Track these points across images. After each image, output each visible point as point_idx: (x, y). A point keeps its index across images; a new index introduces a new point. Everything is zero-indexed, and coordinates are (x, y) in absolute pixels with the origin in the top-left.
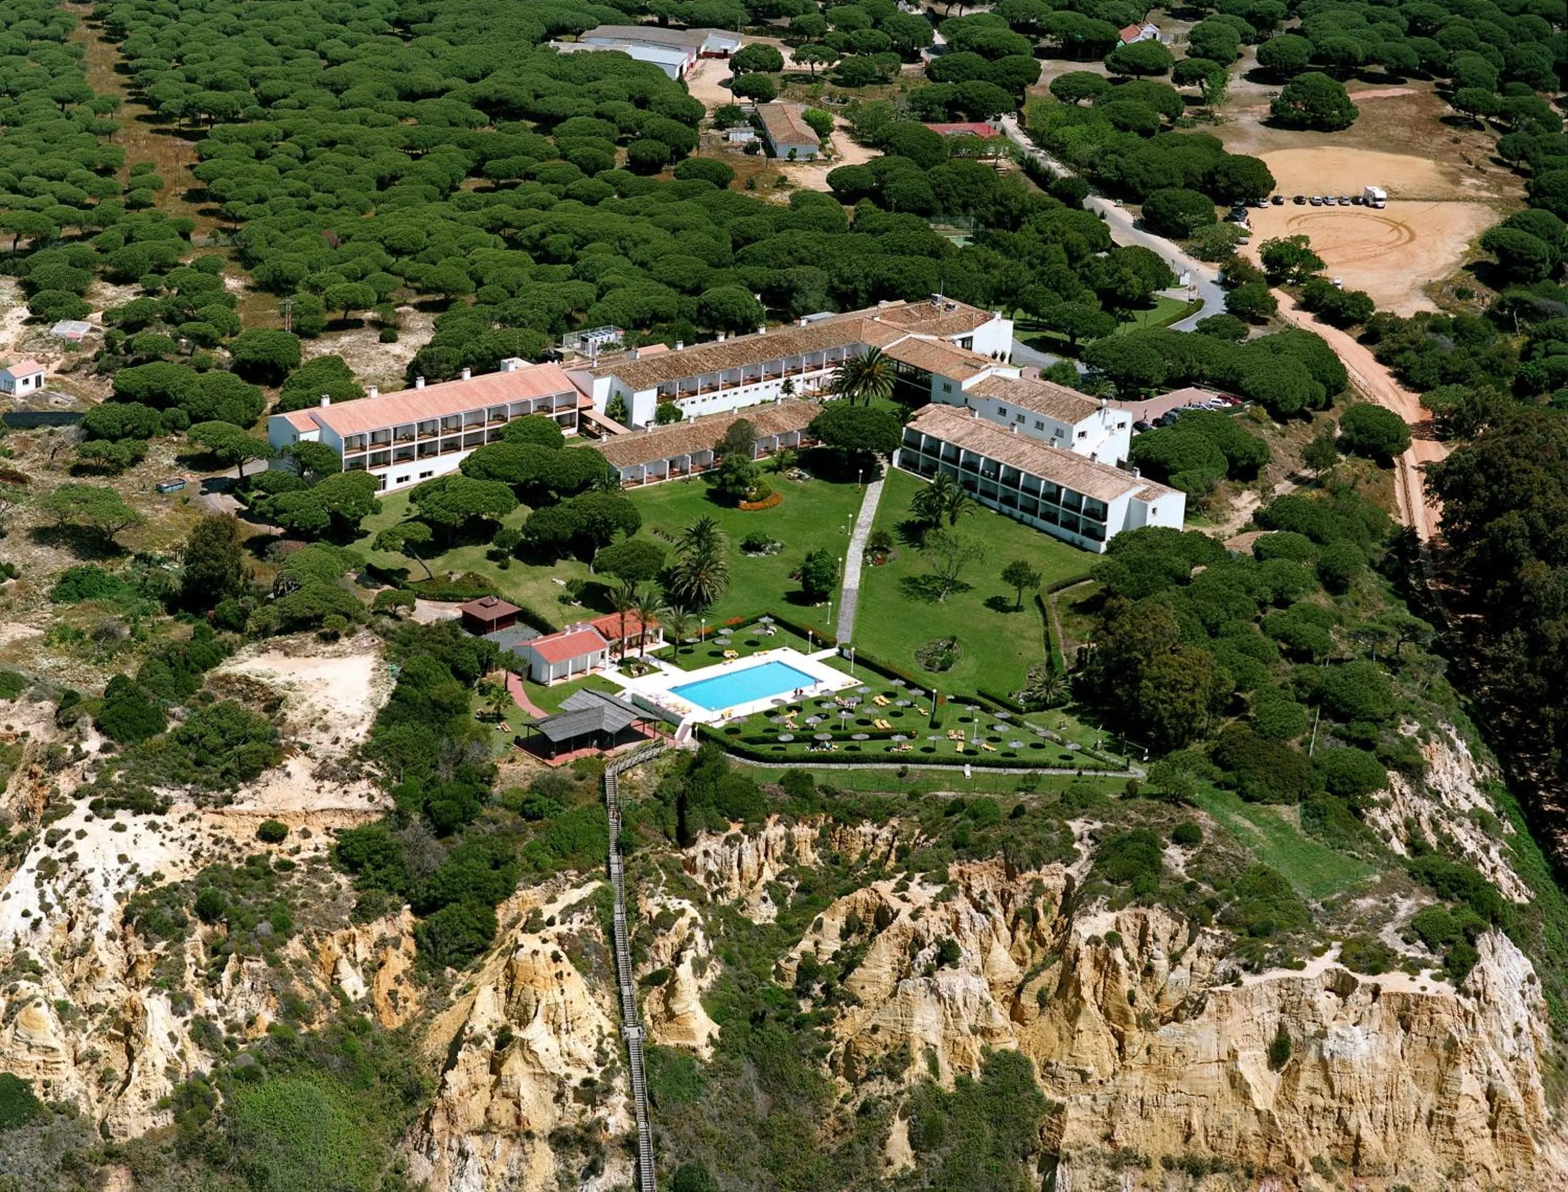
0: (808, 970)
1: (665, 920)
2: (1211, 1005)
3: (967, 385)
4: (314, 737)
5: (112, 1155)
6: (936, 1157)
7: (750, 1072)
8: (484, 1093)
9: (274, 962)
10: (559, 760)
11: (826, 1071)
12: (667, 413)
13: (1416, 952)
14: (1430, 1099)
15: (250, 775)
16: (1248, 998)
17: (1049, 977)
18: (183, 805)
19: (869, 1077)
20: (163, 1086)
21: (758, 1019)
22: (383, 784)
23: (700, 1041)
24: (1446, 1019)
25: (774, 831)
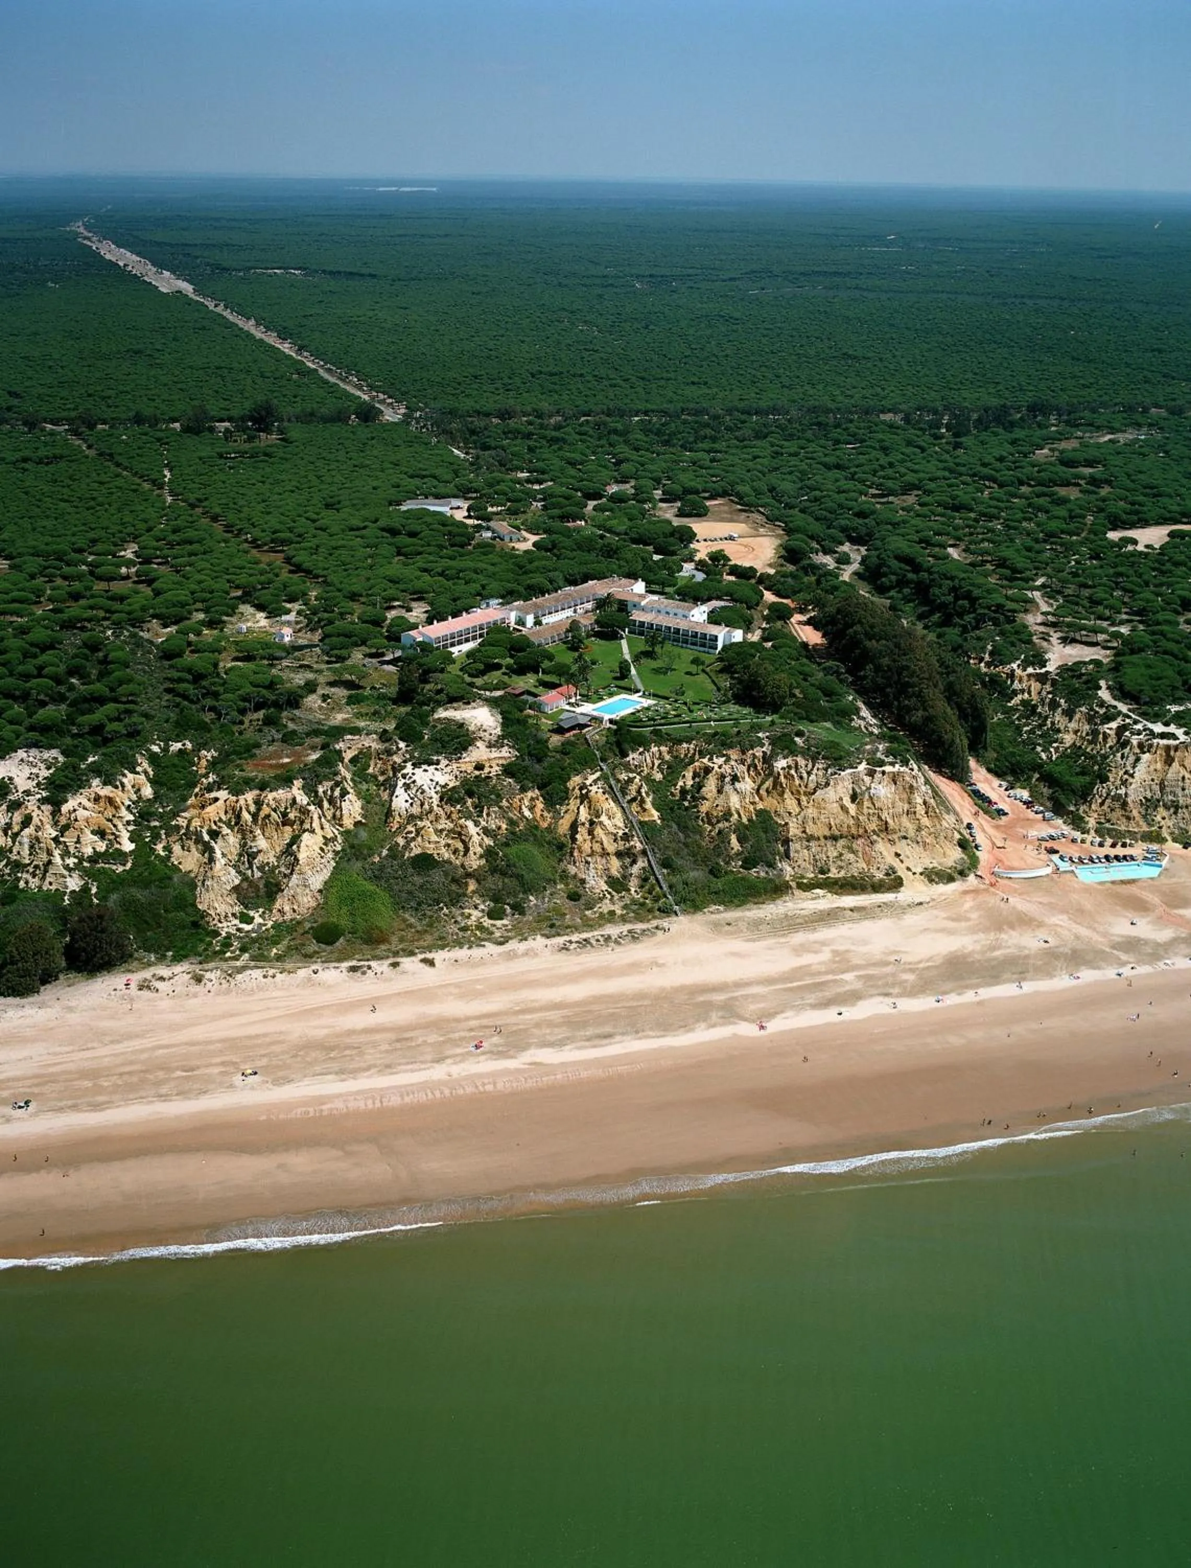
0: (684, 792)
1: (631, 780)
2: (832, 783)
3: (643, 603)
4: (482, 734)
5: (469, 875)
6: (748, 845)
7: (675, 826)
8: (588, 842)
9: (500, 807)
10: (567, 735)
11: (701, 823)
12: (538, 623)
13: (891, 759)
14: (906, 806)
15: (465, 749)
16: (843, 779)
17: (769, 783)
18: (444, 762)
19: (718, 822)
20: (479, 850)
21: (672, 809)
22: (513, 747)
23: (656, 818)
24: (907, 778)
25: (654, 749)
